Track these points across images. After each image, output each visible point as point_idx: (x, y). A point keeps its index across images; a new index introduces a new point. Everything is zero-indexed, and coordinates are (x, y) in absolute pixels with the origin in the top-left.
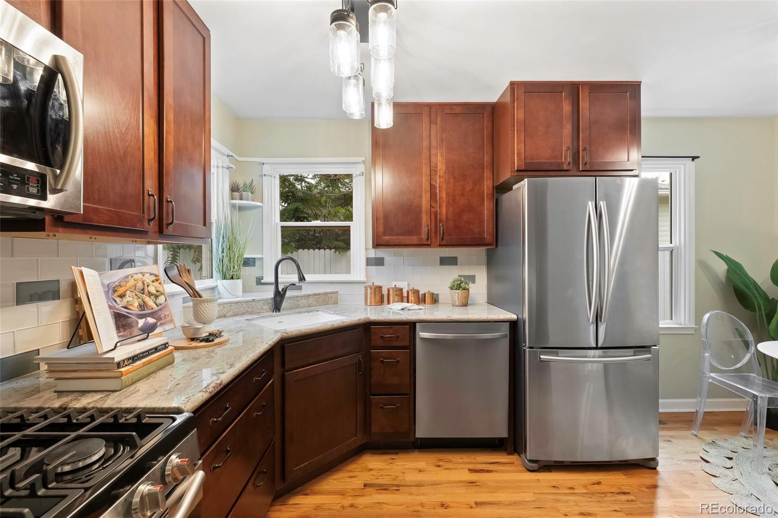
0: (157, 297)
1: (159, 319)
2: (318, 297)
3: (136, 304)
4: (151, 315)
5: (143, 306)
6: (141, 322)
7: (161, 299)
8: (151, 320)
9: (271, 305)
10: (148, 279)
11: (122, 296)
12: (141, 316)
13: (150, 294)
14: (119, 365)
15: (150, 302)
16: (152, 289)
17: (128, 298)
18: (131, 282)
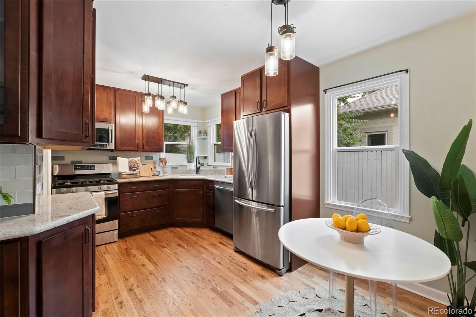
0: (138, 164)
1: (137, 168)
2: (215, 171)
3: (133, 165)
4: (136, 167)
5: (134, 165)
6: (133, 169)
7: (139, 165)
8: (135, 168)
9: (195, 173)
10: (137, 160)
11: (131, 163)
12: (133, 167)
13: (136, 163)
14: (122, 175)
15: (136, 165)
16: (137, 162)
17: (132, 164)
18: (133, 161)
